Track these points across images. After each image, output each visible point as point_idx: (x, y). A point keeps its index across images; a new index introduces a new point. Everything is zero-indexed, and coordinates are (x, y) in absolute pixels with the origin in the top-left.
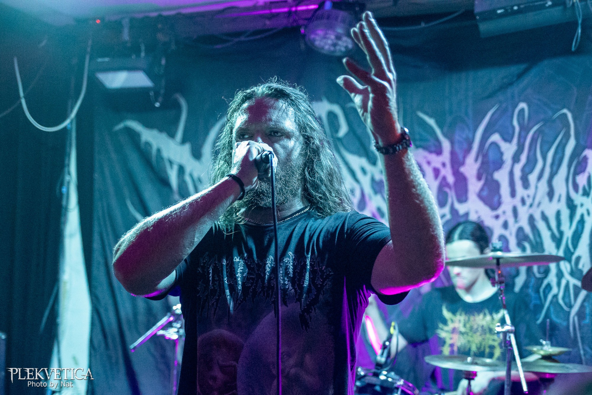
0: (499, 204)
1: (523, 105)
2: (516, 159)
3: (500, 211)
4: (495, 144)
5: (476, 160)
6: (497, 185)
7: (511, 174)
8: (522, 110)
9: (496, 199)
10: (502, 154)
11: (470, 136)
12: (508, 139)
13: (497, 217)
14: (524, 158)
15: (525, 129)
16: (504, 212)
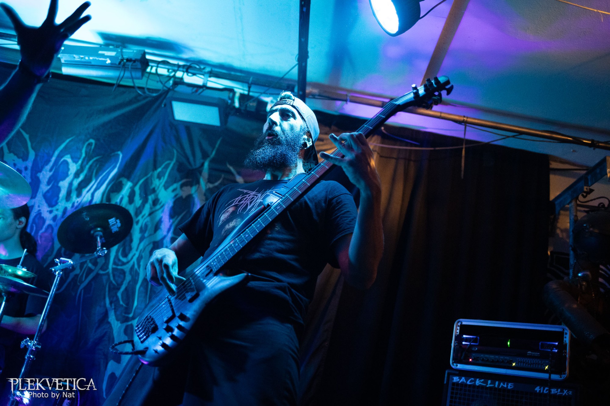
0: (56, 203)
1: (92, 141)
2: (77, 175)
3: (54, 208)
4: (66, 163)
5: (51, 170)
6: (59, 189)
7: (71, 184)
8: (90, 144)
9: (55, 199)
10: (68, 169)
11: (51, 152)
12: (75, 160)
13: (51, 212)
14: (82, 177)
15: (89, 157)
16: (57, 210)
